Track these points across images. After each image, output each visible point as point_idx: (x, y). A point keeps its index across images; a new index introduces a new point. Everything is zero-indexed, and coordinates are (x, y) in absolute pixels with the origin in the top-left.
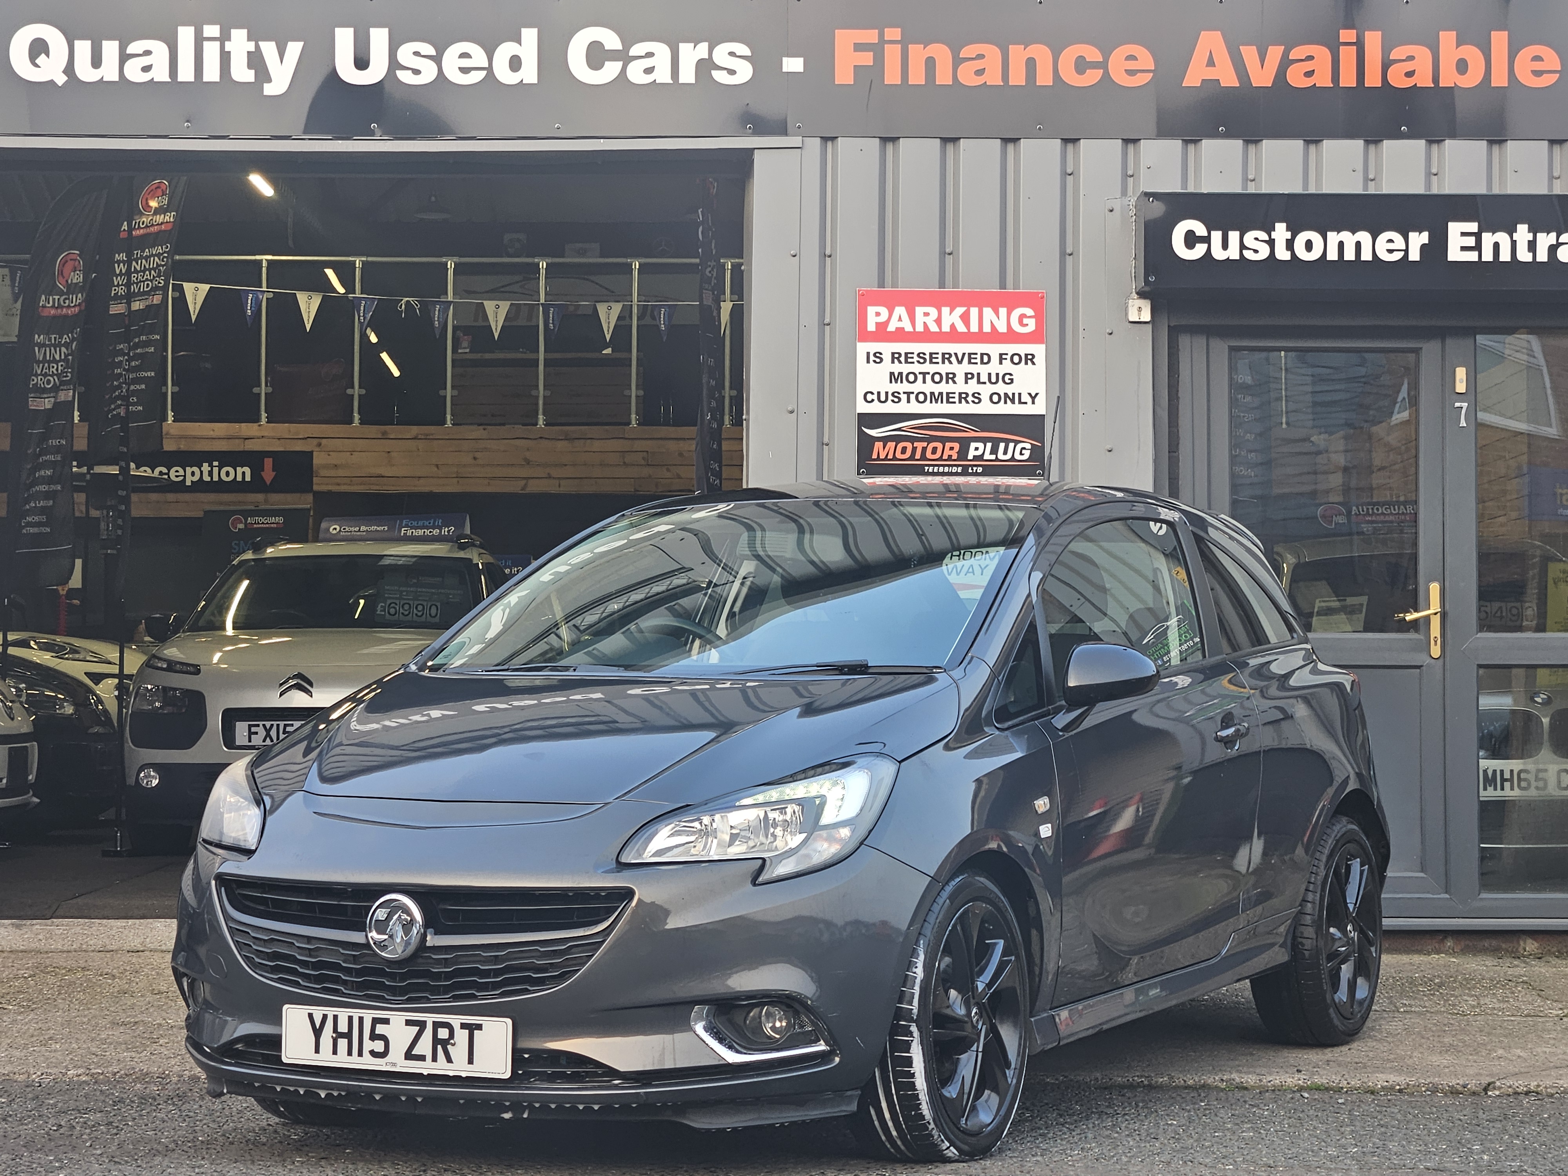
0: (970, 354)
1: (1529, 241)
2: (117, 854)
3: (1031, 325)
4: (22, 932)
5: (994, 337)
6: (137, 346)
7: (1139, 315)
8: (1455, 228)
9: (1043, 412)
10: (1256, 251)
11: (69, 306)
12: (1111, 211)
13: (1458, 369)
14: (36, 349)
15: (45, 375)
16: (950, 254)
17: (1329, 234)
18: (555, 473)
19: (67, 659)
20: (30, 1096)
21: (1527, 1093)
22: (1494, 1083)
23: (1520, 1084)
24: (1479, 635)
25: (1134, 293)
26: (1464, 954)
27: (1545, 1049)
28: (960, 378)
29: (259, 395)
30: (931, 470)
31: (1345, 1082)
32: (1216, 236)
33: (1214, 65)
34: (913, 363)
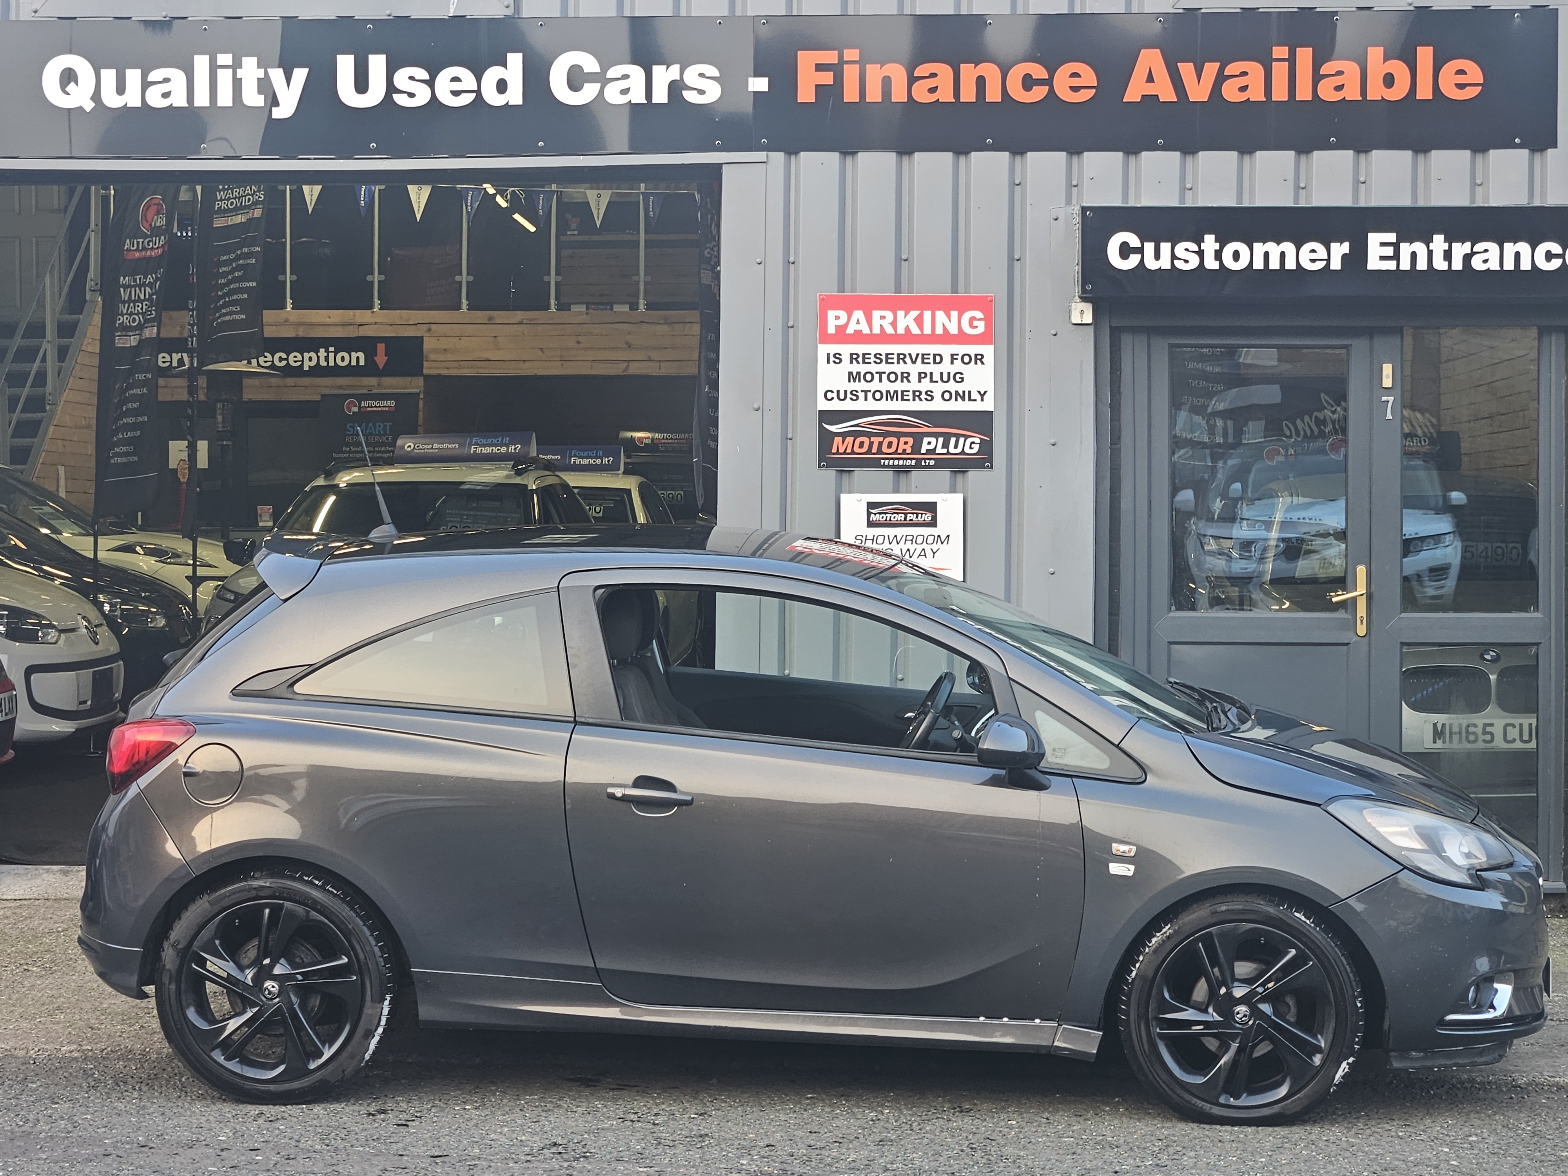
0: (923, 355)
1: (1445, 251)
3: (981, 327)
5: (946, 338)
6: (238, 257)
7: (1082, 318)
8: (1374, 239)
9: (991, 408)
10: (1186, 261)
11: (152, 248)
12: (1056, 219)
13: (1385, 366)
14: (122, 290)
15: (131, 314)
16: (905, 260)
17: (1255, 245)
19: (170, 563)
24: (1402, 615)
25: (1077, 297)
29: (372, 282)
30: (886, 464)
32: (1149, 247)
33: (1154, 82)
34: (870, 363)
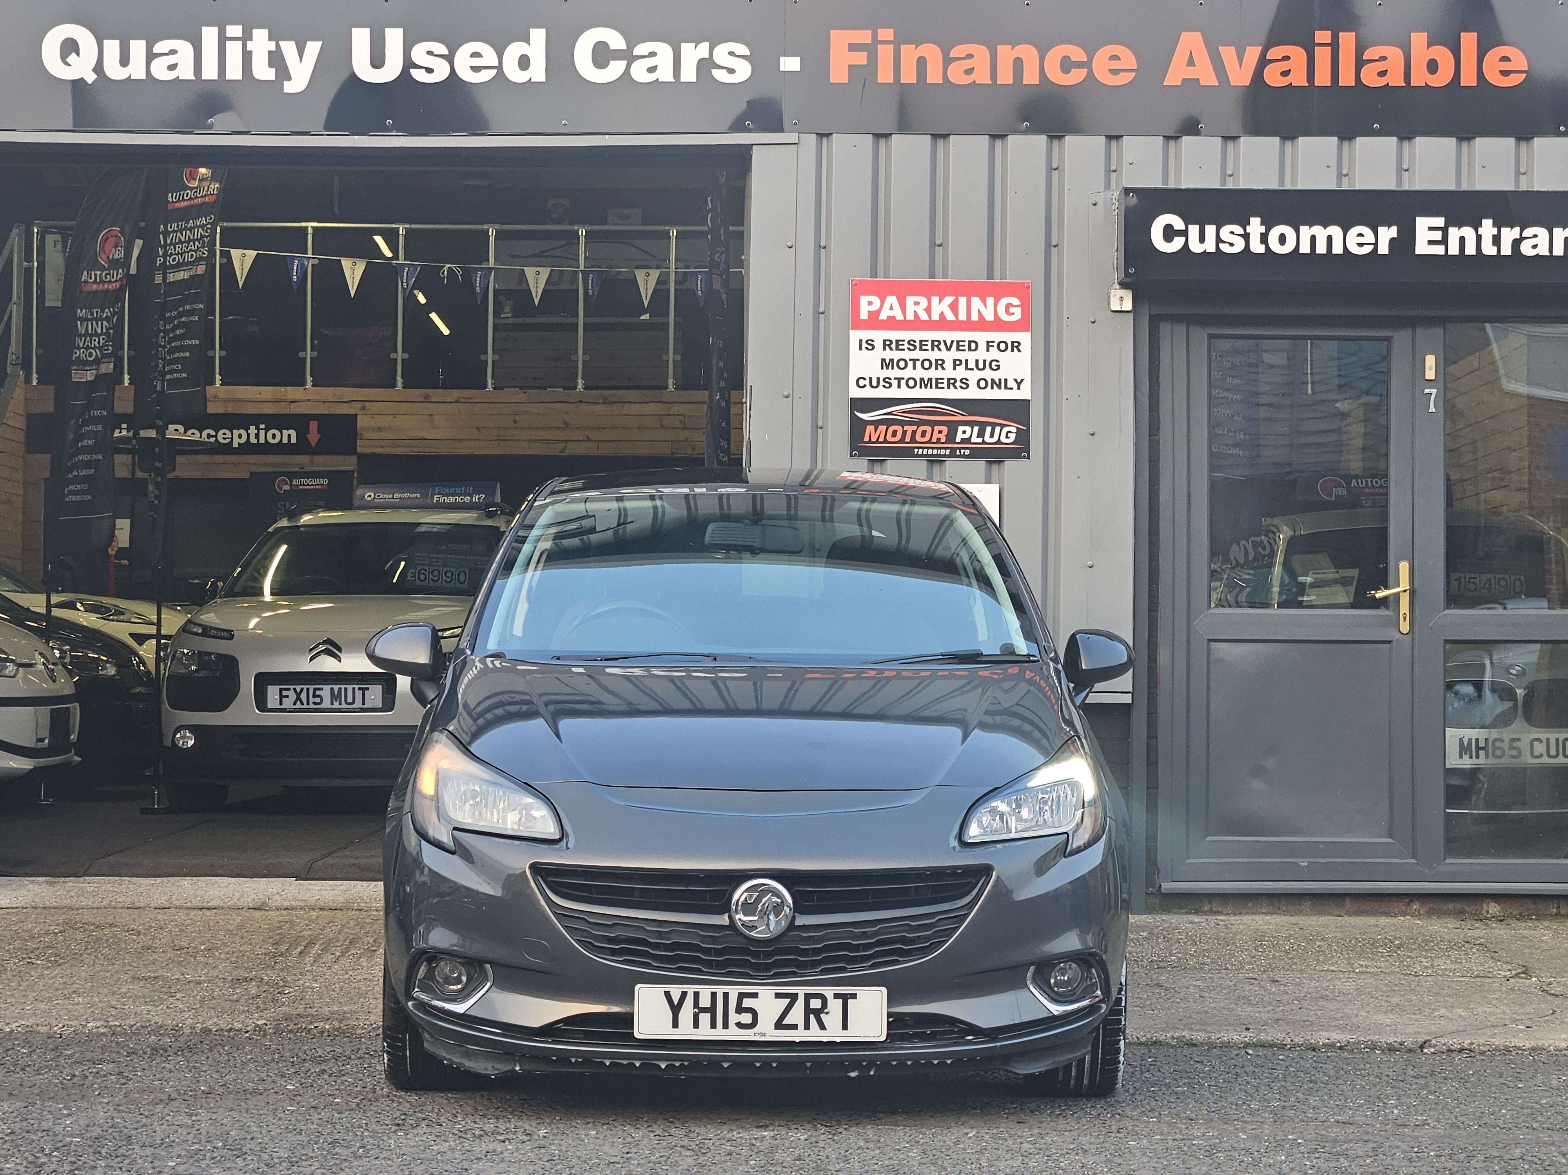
0: (958, 342)
1: (1494, 236)
2: (154, 812)
3: (1017, 314)
4: (55, 889)
5: (982, 325)
6: (181, 315)
7: (1121, 304)
8: (1422, 224)
9: (1027, 397)
10: (1232, 245)
11: (110, 281)
12: (1095, 205)
13: (1427, 357)
14: (79, 323)
15: (87, 348)
16: (939, 246)
17: (1301, 228)
18: (594, 435)
19: (112, 620)
20: (51, 1046)
21: (1460, 1051)
22: (1430, 1040)
23: (1454, 1042)
24: (1446, 612)
25: (1116, 283)
26: (1429, 916)
27: (1486, 1009)
28: (949, 365)
29: (305, 359)
30: (920, 453)
31: (1289, 1040)
32: (1194, 230)
33: (1194, 65)
34: (903, 350)
